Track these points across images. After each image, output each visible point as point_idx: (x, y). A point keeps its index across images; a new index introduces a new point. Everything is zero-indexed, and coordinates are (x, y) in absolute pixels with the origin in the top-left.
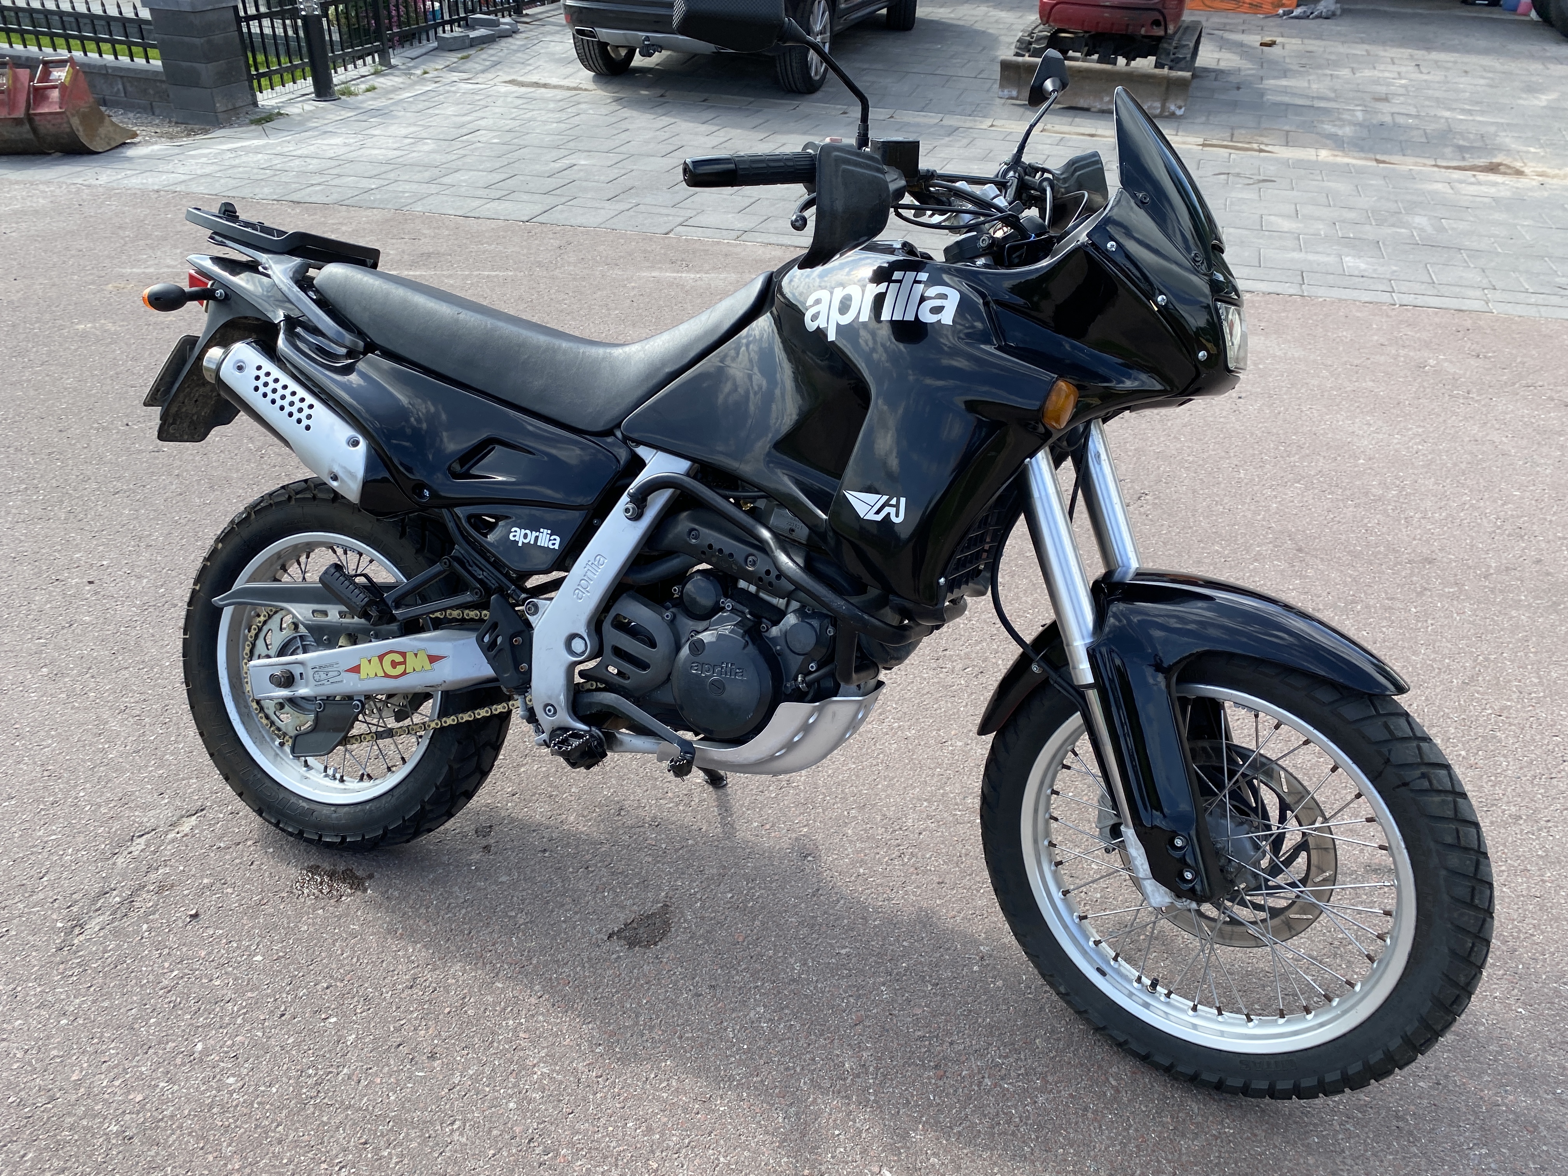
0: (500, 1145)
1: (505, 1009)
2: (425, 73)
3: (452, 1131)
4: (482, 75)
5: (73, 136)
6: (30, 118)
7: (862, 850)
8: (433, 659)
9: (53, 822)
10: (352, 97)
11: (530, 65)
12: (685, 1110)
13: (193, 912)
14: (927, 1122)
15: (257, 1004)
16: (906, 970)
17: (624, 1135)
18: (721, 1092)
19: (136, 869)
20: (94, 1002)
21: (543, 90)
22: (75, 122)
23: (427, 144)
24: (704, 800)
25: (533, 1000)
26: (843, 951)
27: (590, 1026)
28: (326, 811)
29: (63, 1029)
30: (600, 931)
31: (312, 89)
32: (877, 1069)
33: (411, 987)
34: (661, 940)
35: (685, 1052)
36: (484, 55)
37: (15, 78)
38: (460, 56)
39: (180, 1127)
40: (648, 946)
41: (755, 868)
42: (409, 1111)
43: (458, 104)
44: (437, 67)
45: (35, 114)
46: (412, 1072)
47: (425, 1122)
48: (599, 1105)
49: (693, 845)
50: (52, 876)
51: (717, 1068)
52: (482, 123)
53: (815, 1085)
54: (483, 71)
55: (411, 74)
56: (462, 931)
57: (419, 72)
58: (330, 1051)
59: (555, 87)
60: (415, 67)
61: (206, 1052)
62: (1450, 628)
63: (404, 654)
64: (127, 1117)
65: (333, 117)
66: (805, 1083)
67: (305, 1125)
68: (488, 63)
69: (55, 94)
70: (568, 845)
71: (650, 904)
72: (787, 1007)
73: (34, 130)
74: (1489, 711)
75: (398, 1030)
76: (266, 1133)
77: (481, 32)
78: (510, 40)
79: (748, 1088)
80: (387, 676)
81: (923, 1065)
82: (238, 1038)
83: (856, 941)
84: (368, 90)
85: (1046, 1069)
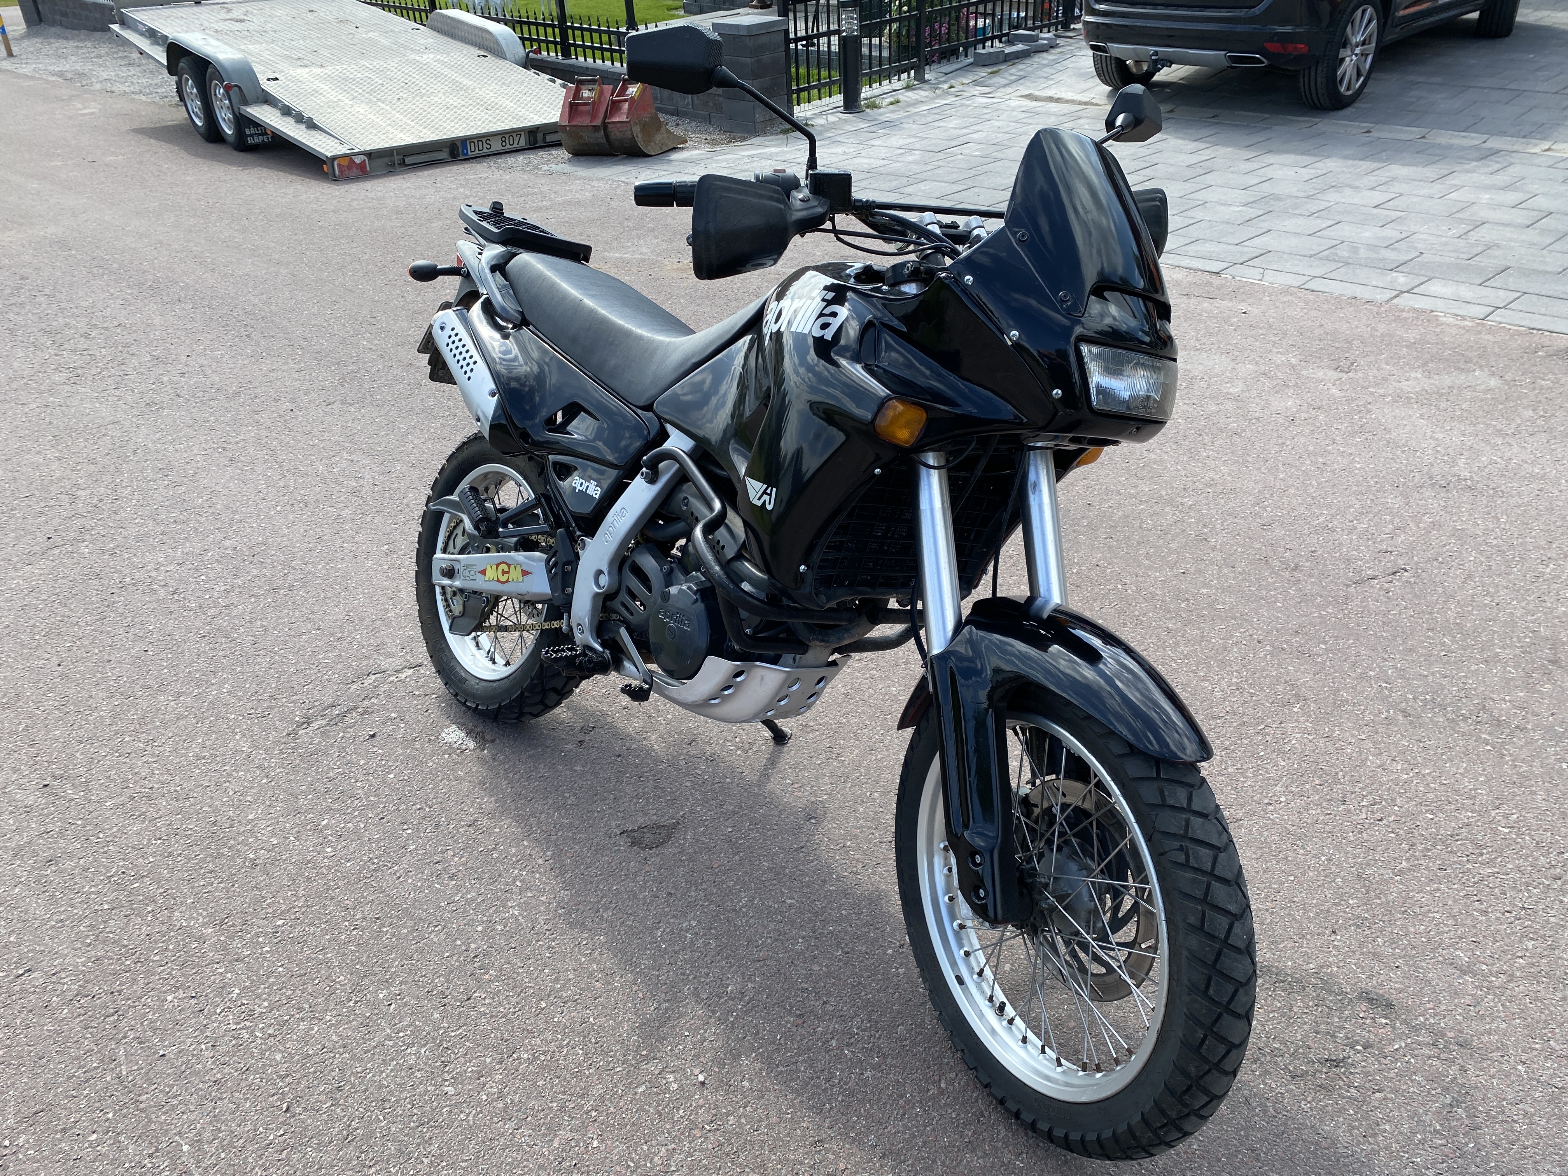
0: (456, 951)
1: (518, 861)
2: (951, 87)
3: (433, 931)
4: (1003, 90)
5: (633, 140)
6: (605, 125)
7: (862, 827)
8: (525, 573)
9: (332, 651)
10: (875, 110)
11: (1052, 79)
12: (591, 975)
13: (372, 733)
14: (761, 1053)
15: (372, 806)
16: (831, 932)
17: (537, 977)
18: (624, 972)
19: (359, 695)
20: (287, 774)
21: (1053, 104)
22: (637, 130)
23: (915, 154)
24: (761, 751)
25: (540, 861)
26: (788, 901)
27: (566, 893)
28: (473, 682)
29: (262, 786)
30: (618, 827)
31: (842, 103)
32: (751, 999)
33: (470, 826)
34: (657, 847)
35: (619, 934)
36: (1013, 70)
37: (601, 93)
38: (990, 71)
39: (285, 869)
40: (643, 849)
41: (764, 815)
42: (415, 908)
43: (964, 117)
44: (965, 81)
45: (609, 123)
46: (433, 884)
47: (421, 919)
48: (535, 950)
49: (728, 783)
50: (311, 686)
51: (632, 955)
52: (975, 136)
53: (696, 994)
54: (1005, 86)
55: (936, 88)
56: (526, 798)
57: (946, 86)
58: (394, 852)
59: (1067, 102)
60: (945, 82)
61: (326, 827)
63: (509, 566)
64: (262, 851)
65: (849, 128)
66: (689, 989)
67: (351, 894)
68: (1013, 78)
69: (626, 106)
70: (638, 756)
71: (667, 818)
72: (715, 928)
73: (607, 136)
75: (443, 852)
76: (328, 890)
77: (1020, 47)
78: (1045, 55)
79: (645, 977)
80: (499, 581)
81: (790, 1011)
82: (349, 825)
83: (805, 897)
84: (892, 103)
85: (891, 1052)
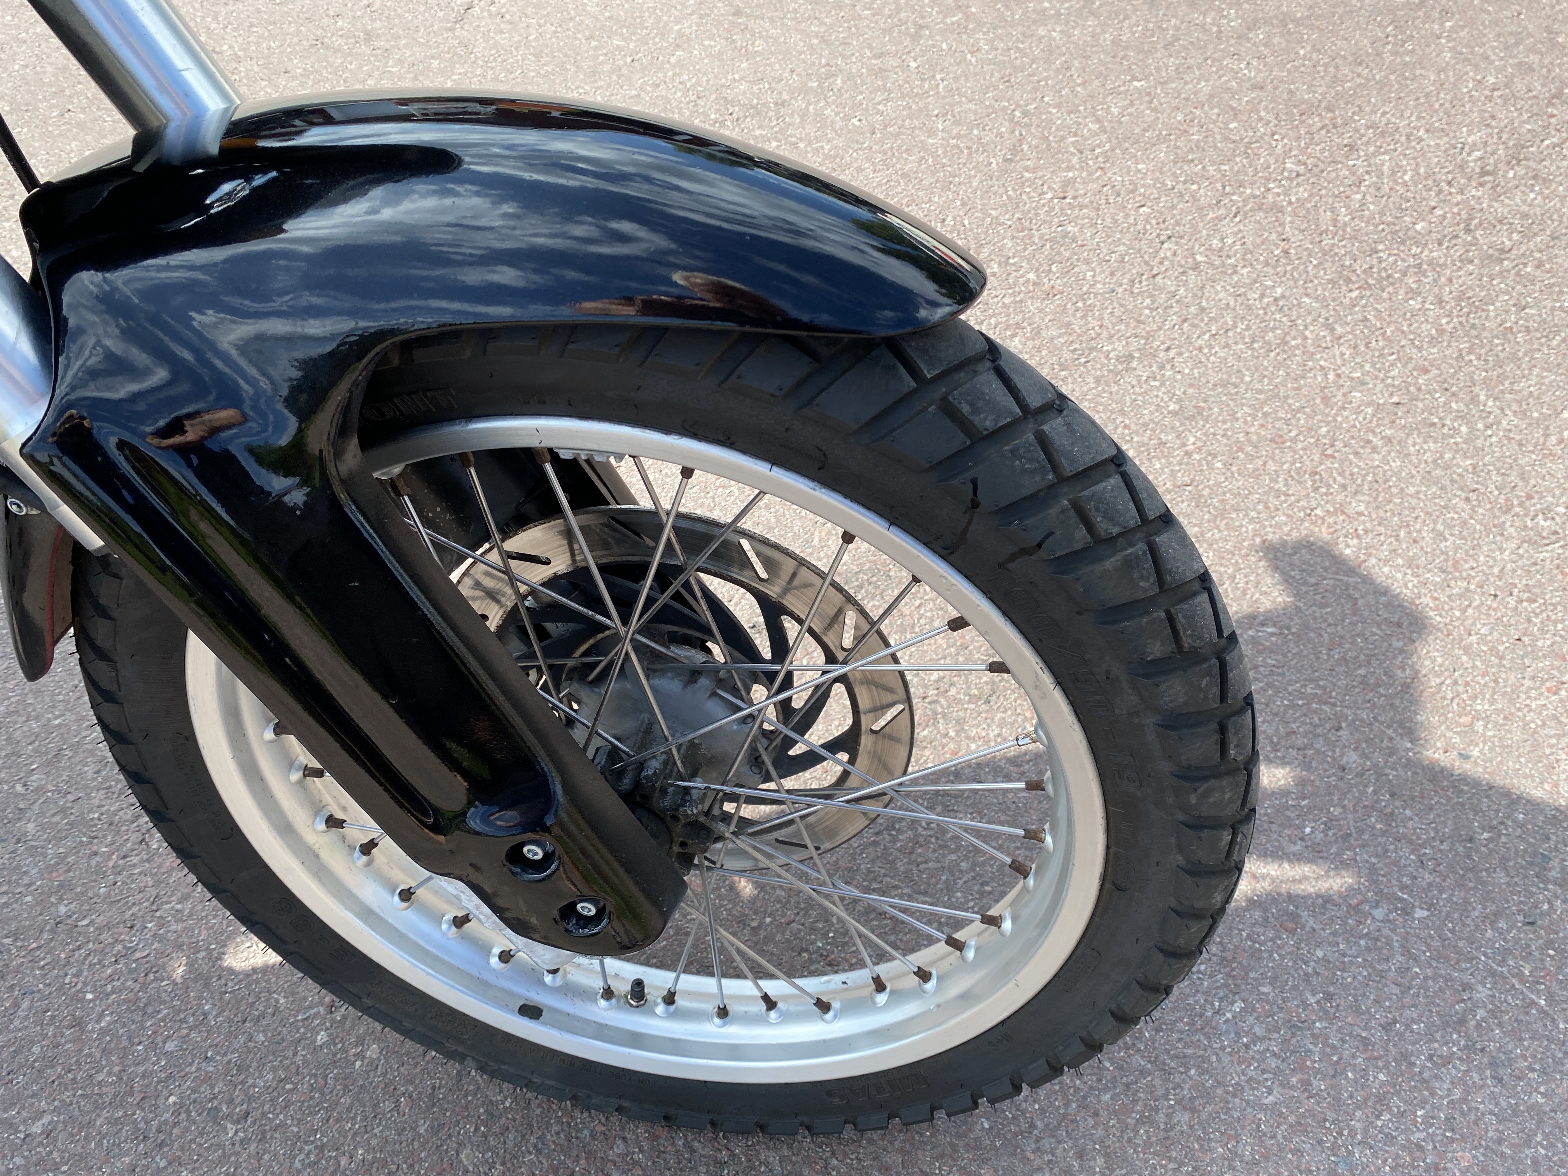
62: (967, 80)
74: (1049, 196)
